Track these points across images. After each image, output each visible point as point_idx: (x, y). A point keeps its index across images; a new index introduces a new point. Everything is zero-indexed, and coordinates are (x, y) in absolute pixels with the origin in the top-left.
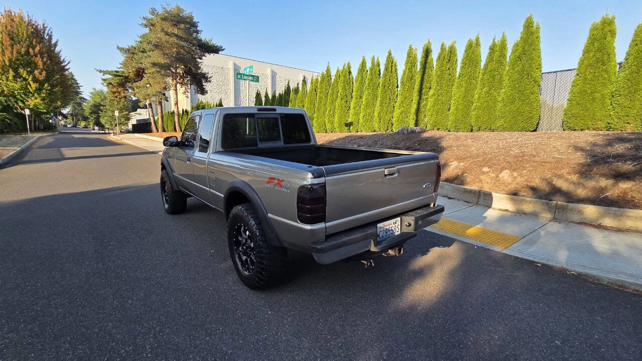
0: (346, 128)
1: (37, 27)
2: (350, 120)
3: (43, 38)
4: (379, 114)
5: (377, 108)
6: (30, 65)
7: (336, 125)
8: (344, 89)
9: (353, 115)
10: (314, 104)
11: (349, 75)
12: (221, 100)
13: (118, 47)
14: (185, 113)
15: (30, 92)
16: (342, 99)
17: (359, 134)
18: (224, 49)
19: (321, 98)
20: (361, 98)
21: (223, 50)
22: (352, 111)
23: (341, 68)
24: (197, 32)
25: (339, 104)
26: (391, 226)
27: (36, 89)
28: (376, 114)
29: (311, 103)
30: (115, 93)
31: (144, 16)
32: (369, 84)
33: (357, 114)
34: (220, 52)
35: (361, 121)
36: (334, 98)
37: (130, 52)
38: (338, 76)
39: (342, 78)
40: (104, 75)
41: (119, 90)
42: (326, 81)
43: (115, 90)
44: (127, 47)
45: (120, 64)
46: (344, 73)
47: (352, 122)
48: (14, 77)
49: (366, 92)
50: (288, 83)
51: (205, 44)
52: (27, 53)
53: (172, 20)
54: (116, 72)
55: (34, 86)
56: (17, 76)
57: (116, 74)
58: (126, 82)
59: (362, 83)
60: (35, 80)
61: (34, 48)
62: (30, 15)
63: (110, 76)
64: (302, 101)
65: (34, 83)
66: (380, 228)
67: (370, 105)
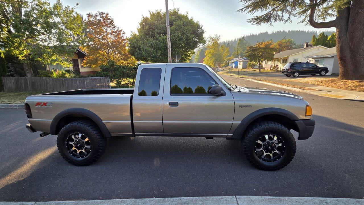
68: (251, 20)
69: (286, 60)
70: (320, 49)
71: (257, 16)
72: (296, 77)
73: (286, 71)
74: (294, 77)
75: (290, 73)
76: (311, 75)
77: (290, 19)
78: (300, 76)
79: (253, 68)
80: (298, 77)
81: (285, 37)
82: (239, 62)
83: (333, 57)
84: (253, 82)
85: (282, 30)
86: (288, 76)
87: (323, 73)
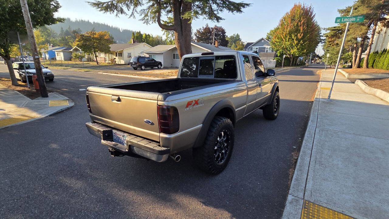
1: (307, 9)
3: (308, 15)
6: (297, 31)
13: (338, 10)
15: (294, 46)
40: (326, 31)
43: (330, 40)
44: (345, 9)
48: (289, 39)
54: (335, 27)
55: (296, 42)
57: (334, 29)
62: (305, 4)
63: (329, 31)
68: (90, 3)
69: (121, 53)
70: (145, 45)
71: (99, 2)
72: (143, 70)
73: (134, 64)
74: (142, 70)
75: (138, 66)
76: (150, 68)
77: (133, 14)
78: (146, 68)
79: (81, 61)
80: (144, 70)
81: (94, 28)
82: (56, 52)
83: (162, 54)
84: (108, 75)
85: (86, 20)
86: (135, 69)
87: (159, 66)
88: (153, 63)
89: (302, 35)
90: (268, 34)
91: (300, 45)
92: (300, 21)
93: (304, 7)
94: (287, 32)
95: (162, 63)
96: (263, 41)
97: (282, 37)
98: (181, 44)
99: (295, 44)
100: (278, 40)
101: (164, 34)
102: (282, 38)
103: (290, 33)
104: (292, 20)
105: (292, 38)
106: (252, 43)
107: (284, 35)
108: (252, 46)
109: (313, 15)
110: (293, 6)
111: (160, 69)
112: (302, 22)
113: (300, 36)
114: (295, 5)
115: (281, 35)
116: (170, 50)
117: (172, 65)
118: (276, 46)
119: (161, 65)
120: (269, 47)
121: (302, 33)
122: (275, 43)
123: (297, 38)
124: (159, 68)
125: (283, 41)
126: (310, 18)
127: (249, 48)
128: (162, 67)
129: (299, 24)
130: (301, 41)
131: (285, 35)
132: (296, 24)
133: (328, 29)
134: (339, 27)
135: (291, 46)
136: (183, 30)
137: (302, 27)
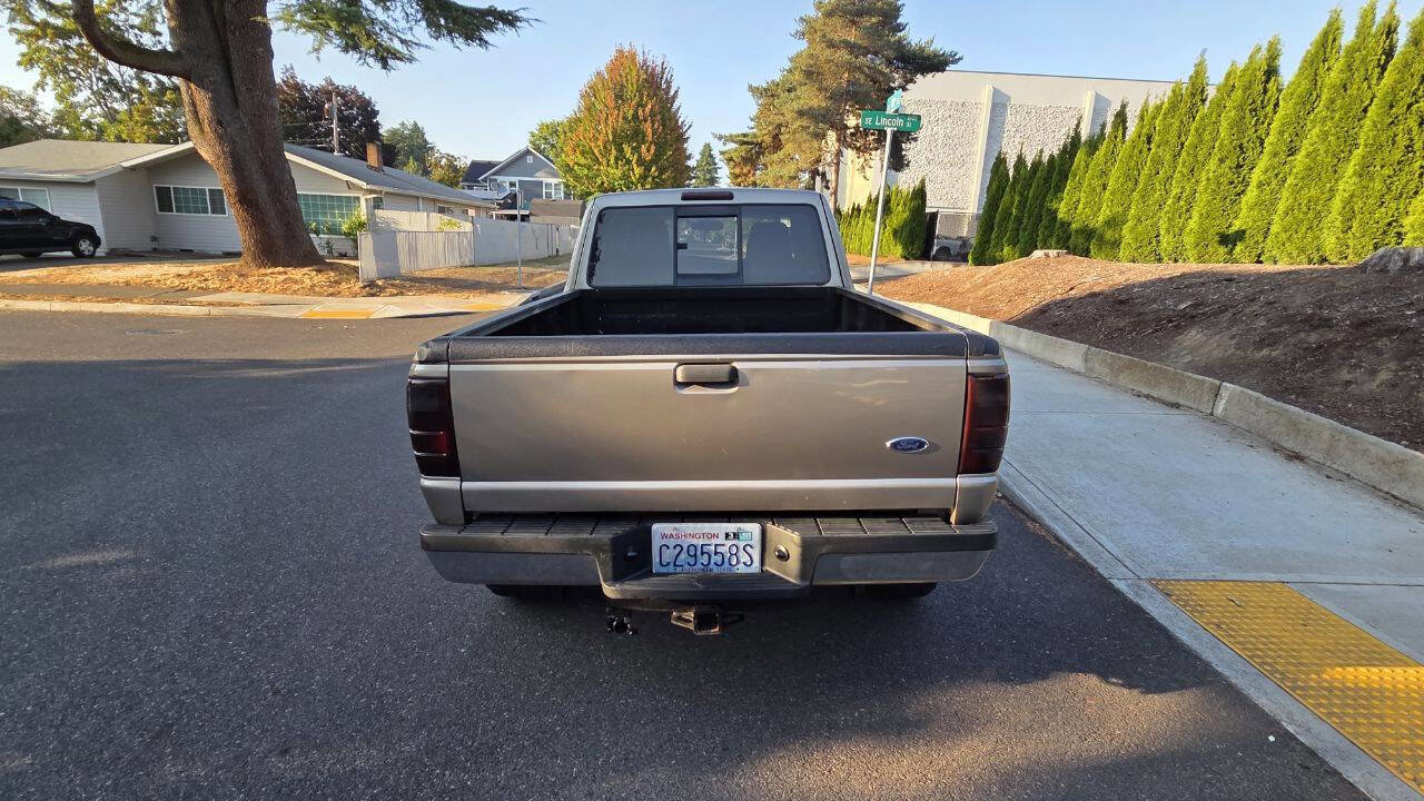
0: (1222, 250)
1: (653, 70)
2: (1237, 225)
3: (659, 88)
4: (1349, 202)
5: (1347, 182)
6: (637, 136)
7: (1189, 240)
8: (1238, 125)
9: (1251, 209)
10: (1137, 181)
11: (1267, 81)
12: (923, 182)
13: (750, 87)
14: (856, 213)
15: (633, 183)
16: (1222, 161)
17: (1267, 267)
18: (960, 59)
19: (1158, 162)
20: (1292, 152)
21: (955, 61)
22: (1251, 194)
23: (1242, 62)
24: (900, 28)
25: (1211, 175)
26: (714, 541)
27: (641, 177)
28: (1337, 204)
29: (1128, 177)
30: (737, 176)
31: (803, 16)
32: (1332, 101)
33: (1266, 206)
34: (951, 67)
35: (1274, 228)
36: (1200, 158)
37: (768, 94)
38: (1228, 88)
39: (1238, 94)
40: (725, 144)
41: (745, 171)
42: (1183, 108)
43: (737, 171)
44: (765, 85)
45: (752, 120)
46: (1247, 78)
47: (1244, 232)
48: (617, 159)
49: (1316, 131)
50: (1078, 125)
51: (915, 55)
52: (635, 116)
53: (845, 13)
54: (745, 135)
55: (638, 171)
56: (620, 156)
57: (743, 141)
58: (759, 154)
59: (1307, 102)
60: (641, 162)
61: (644, 106)
62: (646, 51)
63: (734, 146)
64: (1104, 173)
65: (638, 166)
66: (664, 536)
67: (1323, 172)
83: (92, 184)
87: (85, 246)
88: (38, 229)
89: (653, 148)
90: (533, 135)
91: (650, 179)
92: (640, 105)
93: (645, 61)
94: (607, 134)
95: (100, 232)
96: (530, 159)
97: (596, 151)
98: (233, 142)
99: (637, 176)
100: (583, 161)
101: (41, 85)
102: (594, 154)
103: (618, 141)
104: (619, 96)
105: (625, 157)
106: (489, 163)
107: (600, 143)
108: (494, 174)
109: (672, 93)
110: (613, 54)
111: (91, 258)
112: (648, 109)
113: (648, 151)
114: (620, 52)
115: (593, 145)
116: (133, 168)
117: (154, 239)
118: (577, 178)
119: (96, 242)
120: (554, 181)
121: (651, 143)
122: (576, 167)
123: (640, 156)
124: (79, 257)
125: (600, 164)
126: (668, 99)
127: (485, 180)
128: (100, 252)
129: (640, 112)
130: (653, 169)
131: (605, 147)
132: (631, 112)
133: (731, 139)
134: (755, 136)
135: (625, 184)
136: (237, 83)
137: (649, 123)
